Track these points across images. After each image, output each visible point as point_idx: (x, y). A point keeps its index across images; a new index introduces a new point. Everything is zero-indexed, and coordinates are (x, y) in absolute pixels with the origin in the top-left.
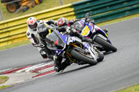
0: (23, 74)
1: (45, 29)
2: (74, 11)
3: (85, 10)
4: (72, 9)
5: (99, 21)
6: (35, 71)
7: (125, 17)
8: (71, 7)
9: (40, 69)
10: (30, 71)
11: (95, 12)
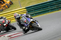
0: (4, 37)
1: (19, 16)
2: (26, 10)
3: (31, 10)
4: (26, 9)
5: (37, 14)
6: (9, 36)
7: (49, 12)
8: (25, 8)
9: (12, 35)
10: (7, 36)
11: (36, 11)
